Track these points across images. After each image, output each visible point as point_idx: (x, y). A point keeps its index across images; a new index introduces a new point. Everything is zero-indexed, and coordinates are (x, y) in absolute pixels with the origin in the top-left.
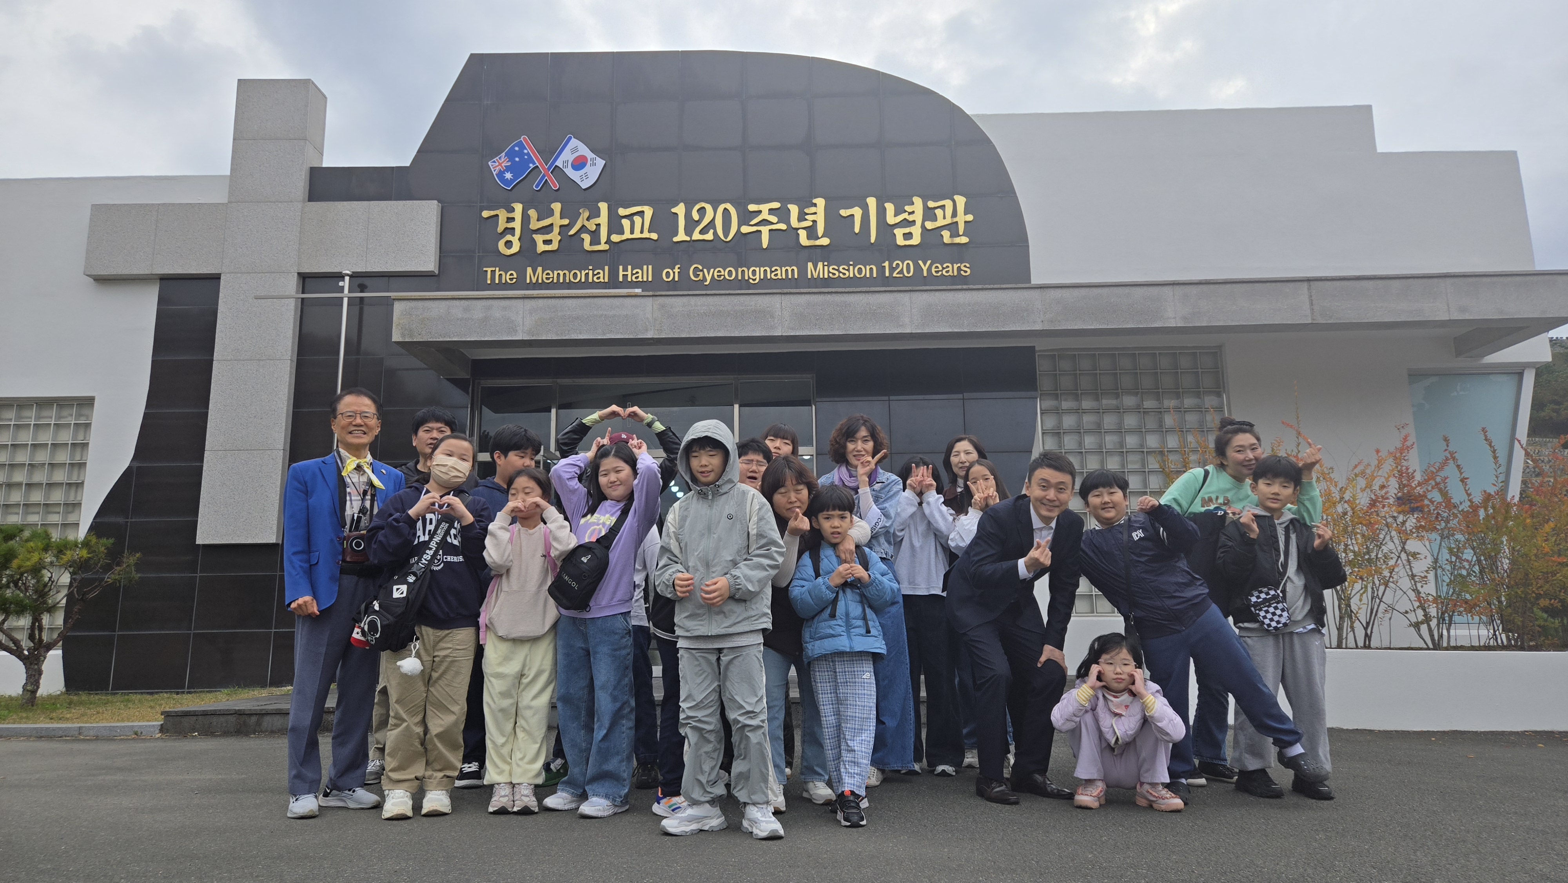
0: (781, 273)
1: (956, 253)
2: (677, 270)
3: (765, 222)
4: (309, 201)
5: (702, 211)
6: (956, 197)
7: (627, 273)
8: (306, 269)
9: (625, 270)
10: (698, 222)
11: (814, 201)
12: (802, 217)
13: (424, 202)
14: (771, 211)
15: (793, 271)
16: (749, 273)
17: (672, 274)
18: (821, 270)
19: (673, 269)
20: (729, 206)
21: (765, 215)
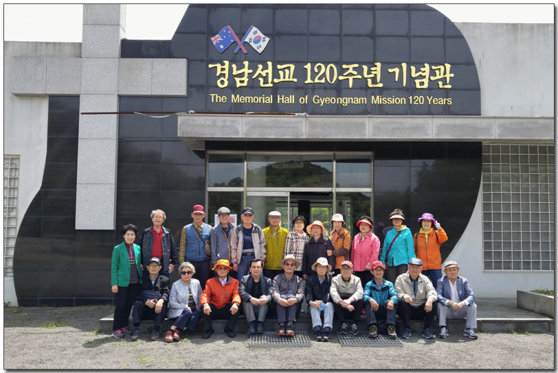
0: (358, 101)
1: (446, 93)
2: (306, 98)
3: (351, 74)
4: (122, 57)
5: (319, 68)
6: (446, 64)
7: (281, 99)
8: (122, 93)
9: (281, 97)
10: (317, 74)
11: (376, 64)
12: (369, 73)
13: (180, 59)
14: (354, 69)
15: (364, 100)
16: (342, 101)
17: (304, 100)
18: (378, 100)
19: (305, 97)
20: (332, 65)
21: (350, 71)
